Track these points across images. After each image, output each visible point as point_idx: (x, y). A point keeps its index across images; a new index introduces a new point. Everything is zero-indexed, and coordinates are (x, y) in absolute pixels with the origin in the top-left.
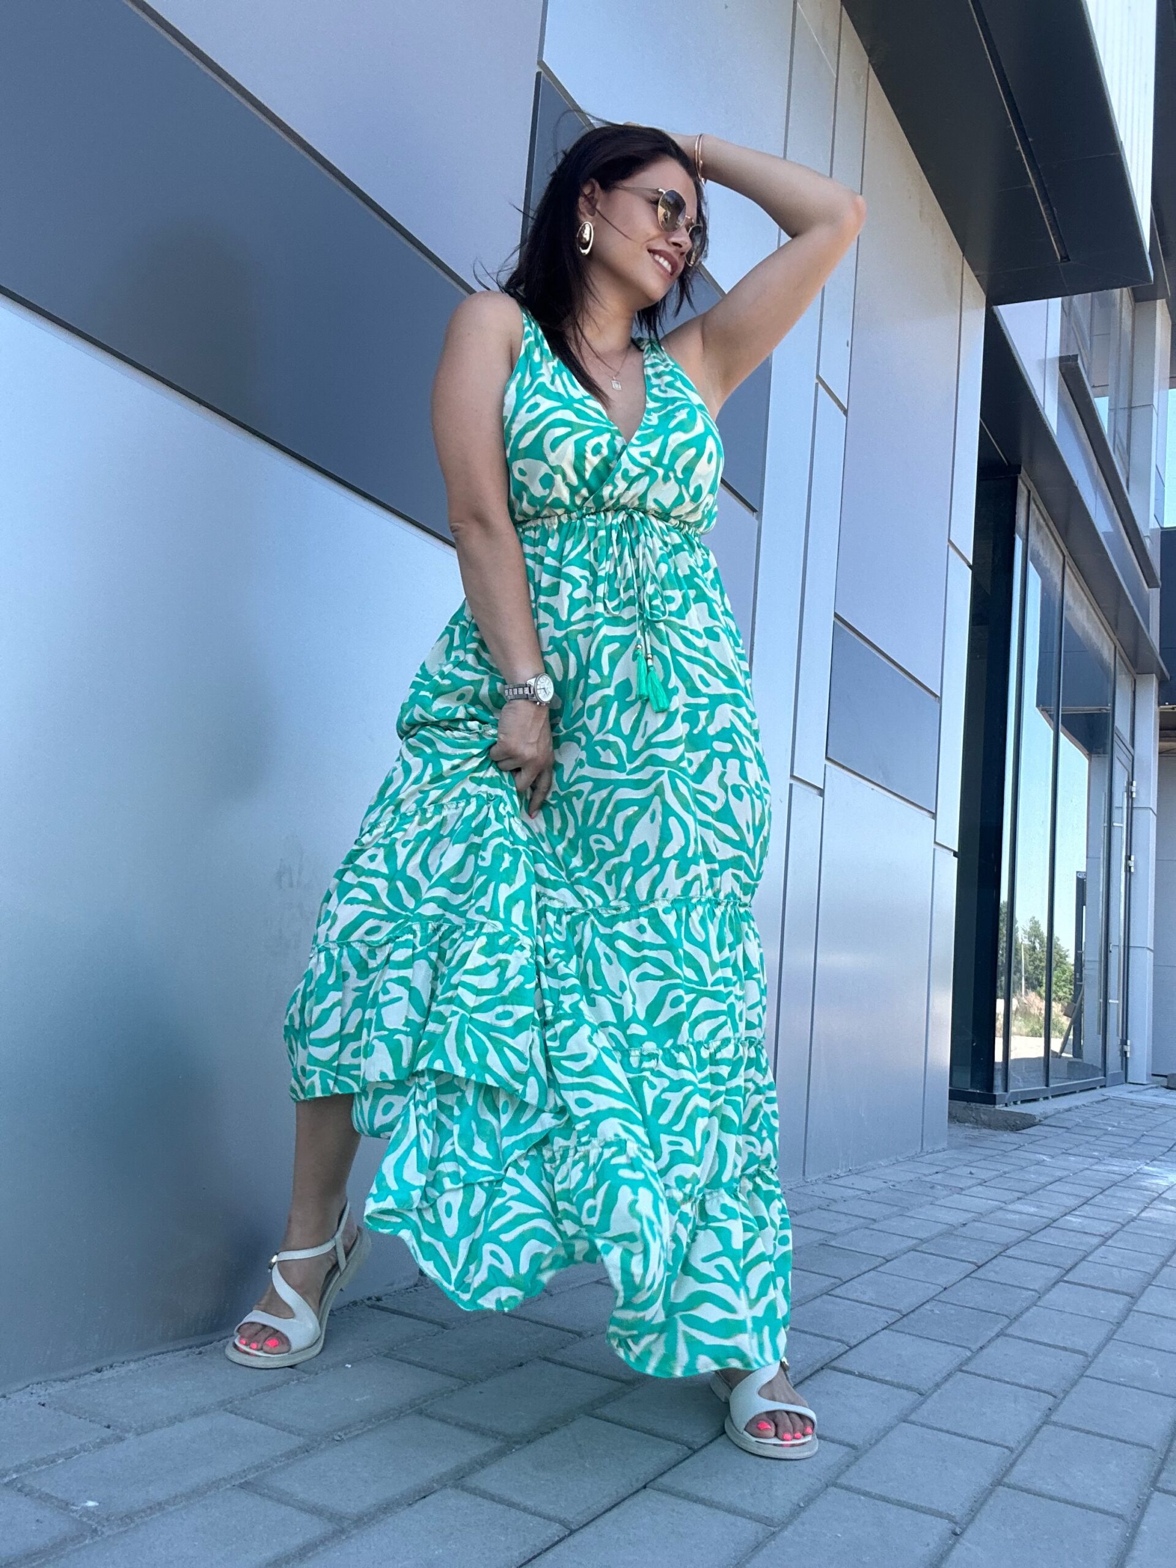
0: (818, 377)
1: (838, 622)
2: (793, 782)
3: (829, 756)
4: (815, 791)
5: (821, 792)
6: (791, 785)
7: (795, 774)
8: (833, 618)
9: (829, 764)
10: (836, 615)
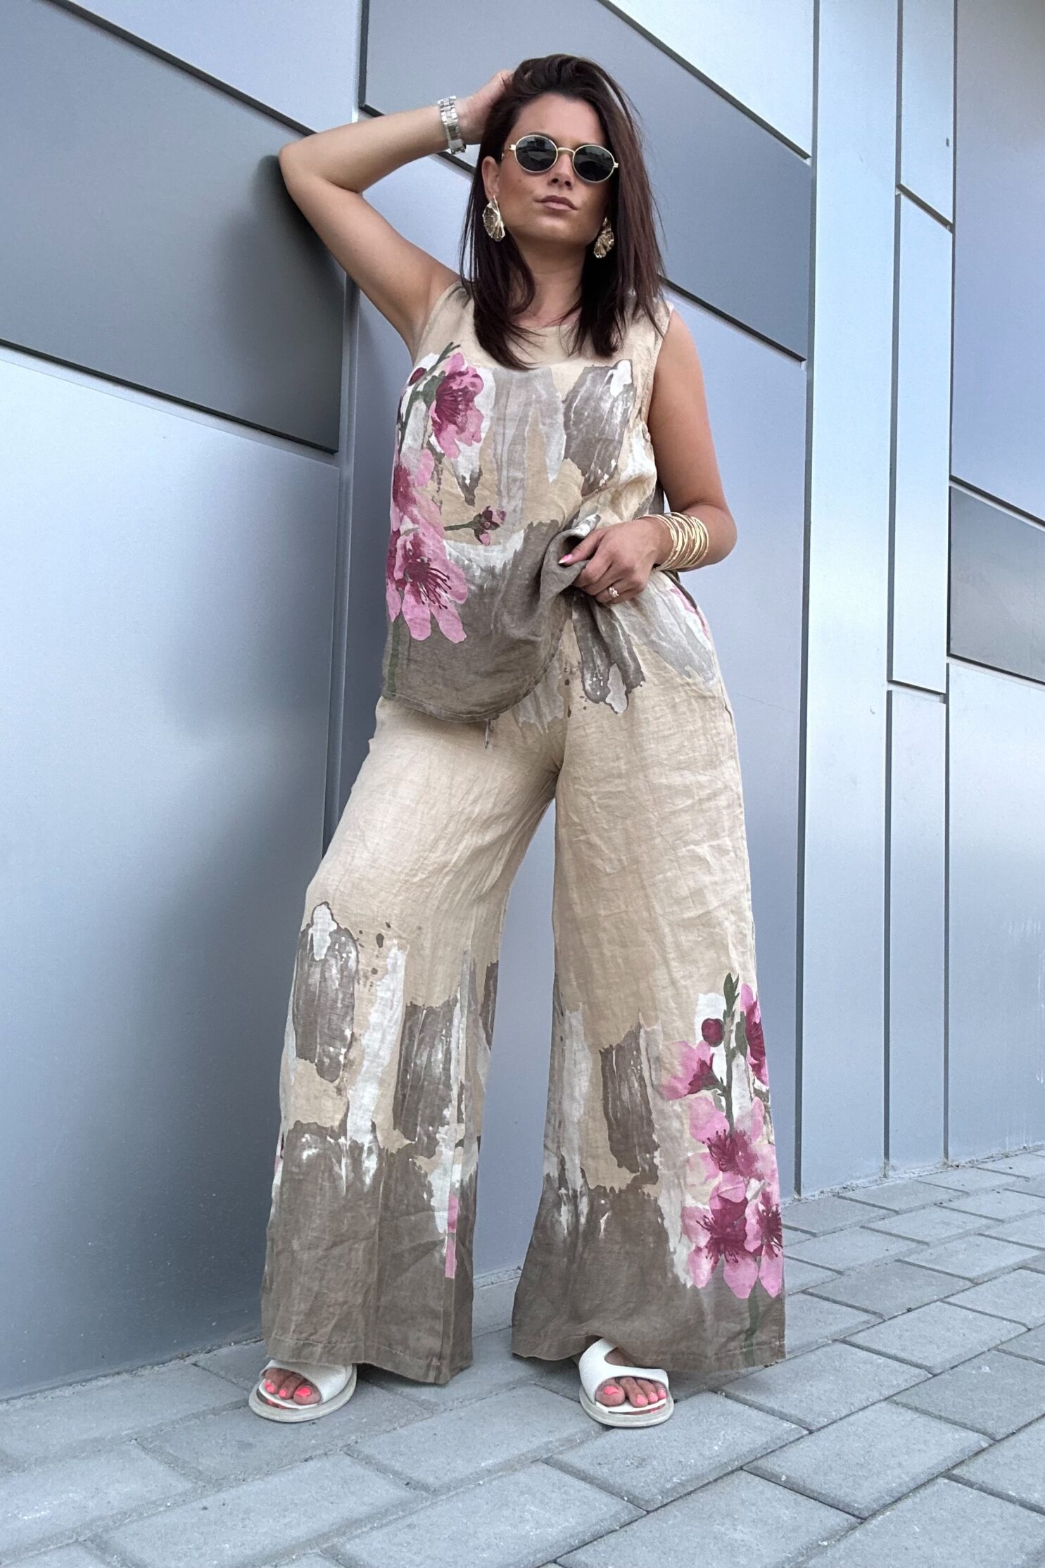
0: (899, 187)
1: (955, 486)
2: (893, 688)
3: (952, 652)
4: (936, 698)
5: (945, 698)
6: (889, 694)
7: (894, 679)
8: (947, 483)
9: (952, 661)
10: (952, 478)
